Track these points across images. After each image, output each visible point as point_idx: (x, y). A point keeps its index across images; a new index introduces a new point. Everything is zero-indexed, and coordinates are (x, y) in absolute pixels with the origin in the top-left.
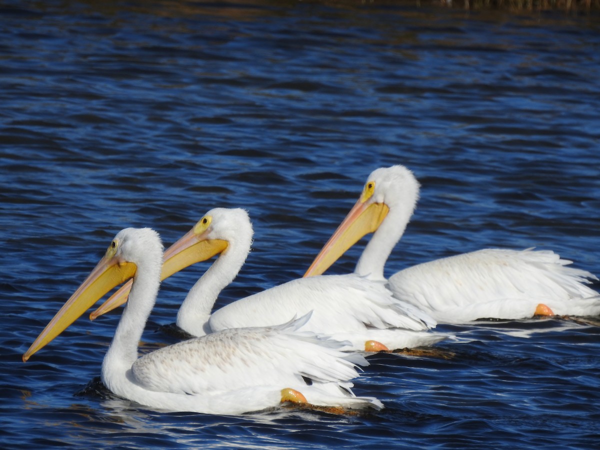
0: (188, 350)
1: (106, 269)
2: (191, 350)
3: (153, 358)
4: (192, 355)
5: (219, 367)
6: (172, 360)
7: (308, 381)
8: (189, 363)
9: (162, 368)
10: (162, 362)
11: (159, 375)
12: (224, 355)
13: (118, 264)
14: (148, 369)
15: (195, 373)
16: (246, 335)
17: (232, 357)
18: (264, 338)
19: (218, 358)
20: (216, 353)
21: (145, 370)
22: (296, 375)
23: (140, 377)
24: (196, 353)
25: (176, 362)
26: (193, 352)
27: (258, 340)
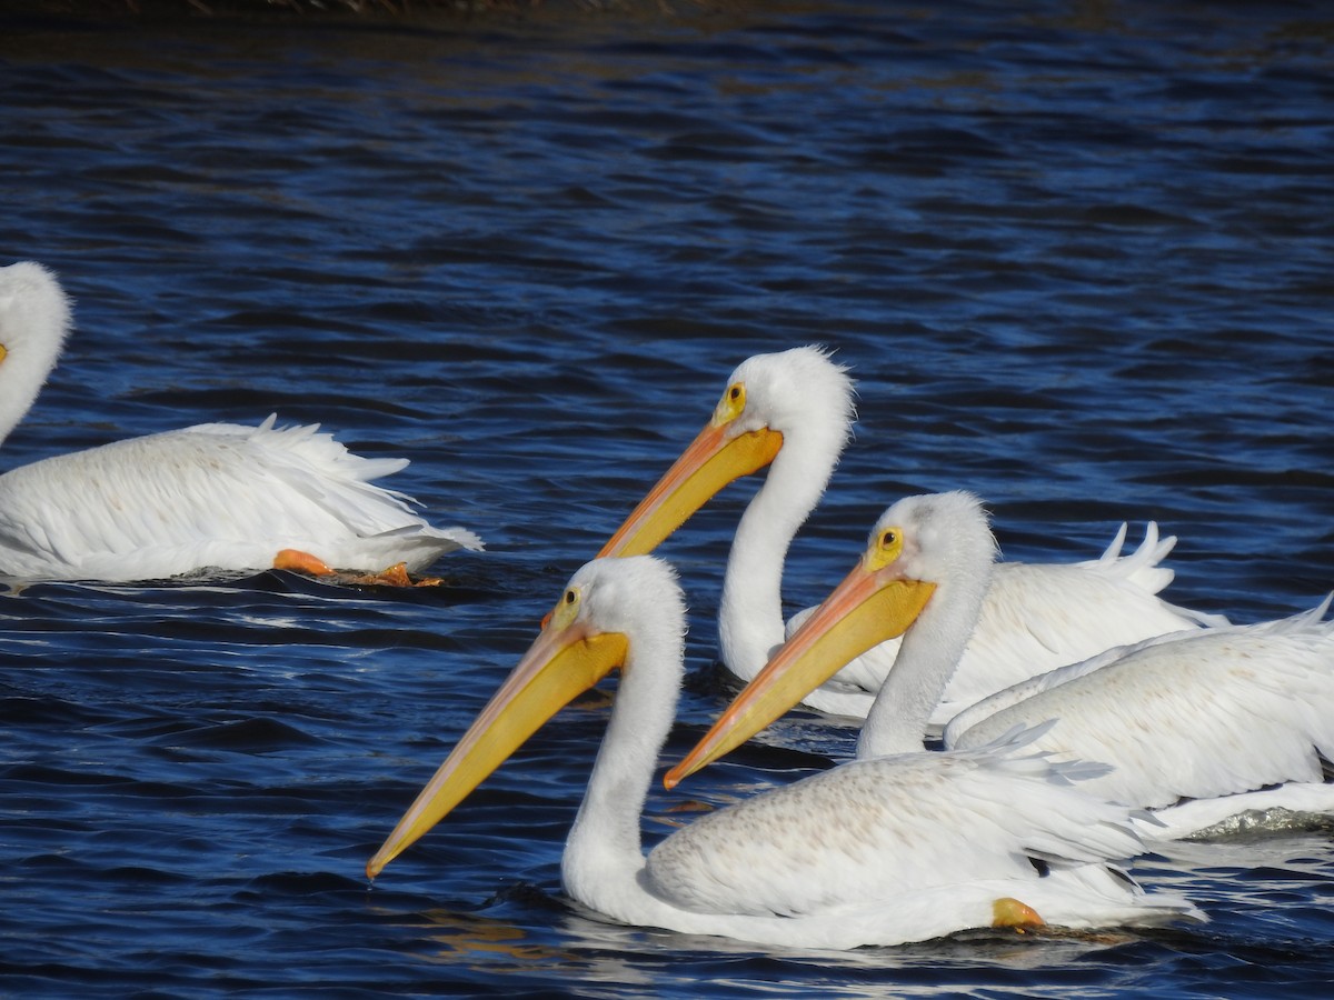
0: (773, 820)
1: (554, 653)
2: (779, 818)
3: (696, 840)
4: (783, 831)
5: (846, 852)
6: (740, 844)
7: (1041, 866)
8: (780, 848)
9: (719, 863)
10: (719, 849)
11: (715, 879)
12: (857, 825)
13: (584, 638)
14: (687, 866)
15: (794, 869)
16: (900, 780)
17: (875, 829)
18: (940, 781)
19: (844, 834)
20: (837, 823)
21: (682, 870)
22: (1015, 856)
23: (670, 884)
24: (793, 824)
25: (750, 849)
26: (786, 823)
27: (927, 786)
